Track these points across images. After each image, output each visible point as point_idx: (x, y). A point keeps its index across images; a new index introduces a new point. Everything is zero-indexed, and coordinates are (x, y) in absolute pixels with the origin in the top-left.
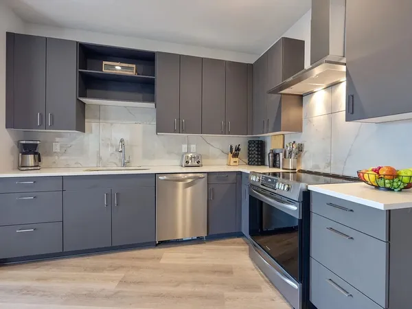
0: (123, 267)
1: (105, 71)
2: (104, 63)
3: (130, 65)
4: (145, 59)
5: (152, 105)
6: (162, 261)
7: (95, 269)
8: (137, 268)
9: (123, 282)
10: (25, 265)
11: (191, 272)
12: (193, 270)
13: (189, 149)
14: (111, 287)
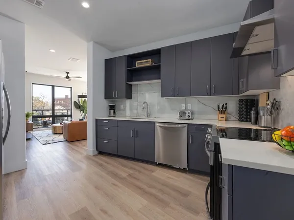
0: (135, 169)
1: (138, 66)
2: (137, 62)
3: (148, 60)
4: (155, 54)
5: (159, 81)
6: (153, 174)
7: (125, 166)
8: (140, 172)
9: (130, 175)
10: (107, 157)
11: (163, 185)
12: (165, 184)
13: (186, 107)
14: (124, 175)
